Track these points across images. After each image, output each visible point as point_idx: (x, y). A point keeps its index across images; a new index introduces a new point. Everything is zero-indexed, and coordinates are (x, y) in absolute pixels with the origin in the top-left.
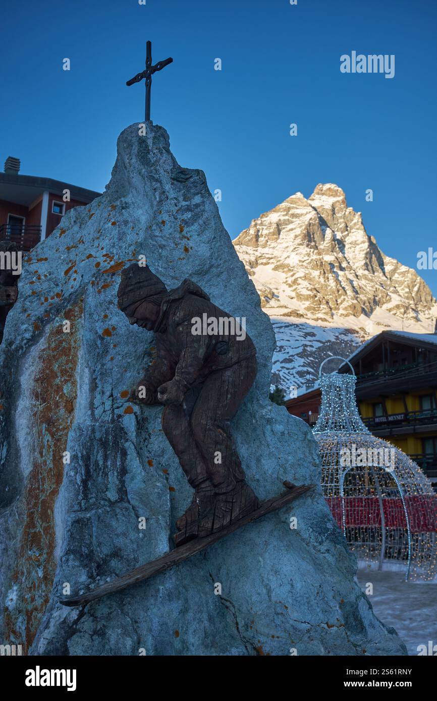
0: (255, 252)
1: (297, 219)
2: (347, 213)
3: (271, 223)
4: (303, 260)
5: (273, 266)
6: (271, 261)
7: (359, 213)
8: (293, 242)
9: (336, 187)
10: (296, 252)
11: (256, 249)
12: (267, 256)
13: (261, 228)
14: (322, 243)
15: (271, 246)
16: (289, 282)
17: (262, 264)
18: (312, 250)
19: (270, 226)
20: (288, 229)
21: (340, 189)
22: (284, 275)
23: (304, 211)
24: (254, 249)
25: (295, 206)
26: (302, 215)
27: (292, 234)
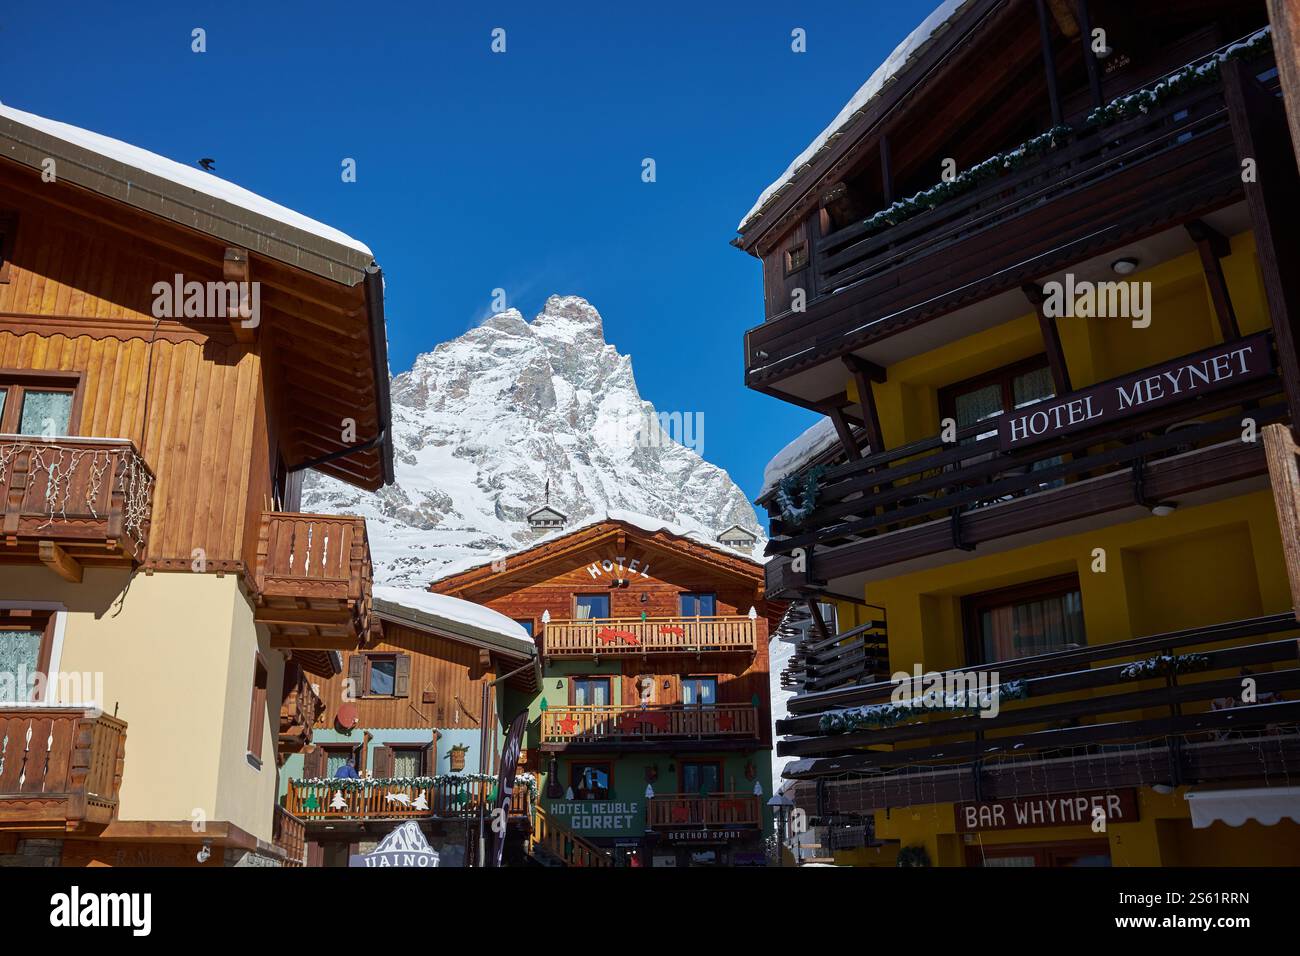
0: (419, 419)
1: (506, 360)
2: (603, 355)
3: (452, 363)
4: (514, 439)
5: (453, 449)
6: (449, 438)
7: (627, 356)
8: (496, 404)
9: (584, 303)
10: (500, 424)
11: (422, 412)
12: (442, 427)
13: (433, 370)
14: (554, 408)
15: (452, 409)
16: (482, 483)
17: (431, 442)
18: (532, 421)
19: (452, 370)
20: (487, 377)
21: (593, 307)
22: (475, 468)
23: (521, 345)
24: (418, 412)
25: (503, 333)
26: (516, 351)
27: (495, 388)
